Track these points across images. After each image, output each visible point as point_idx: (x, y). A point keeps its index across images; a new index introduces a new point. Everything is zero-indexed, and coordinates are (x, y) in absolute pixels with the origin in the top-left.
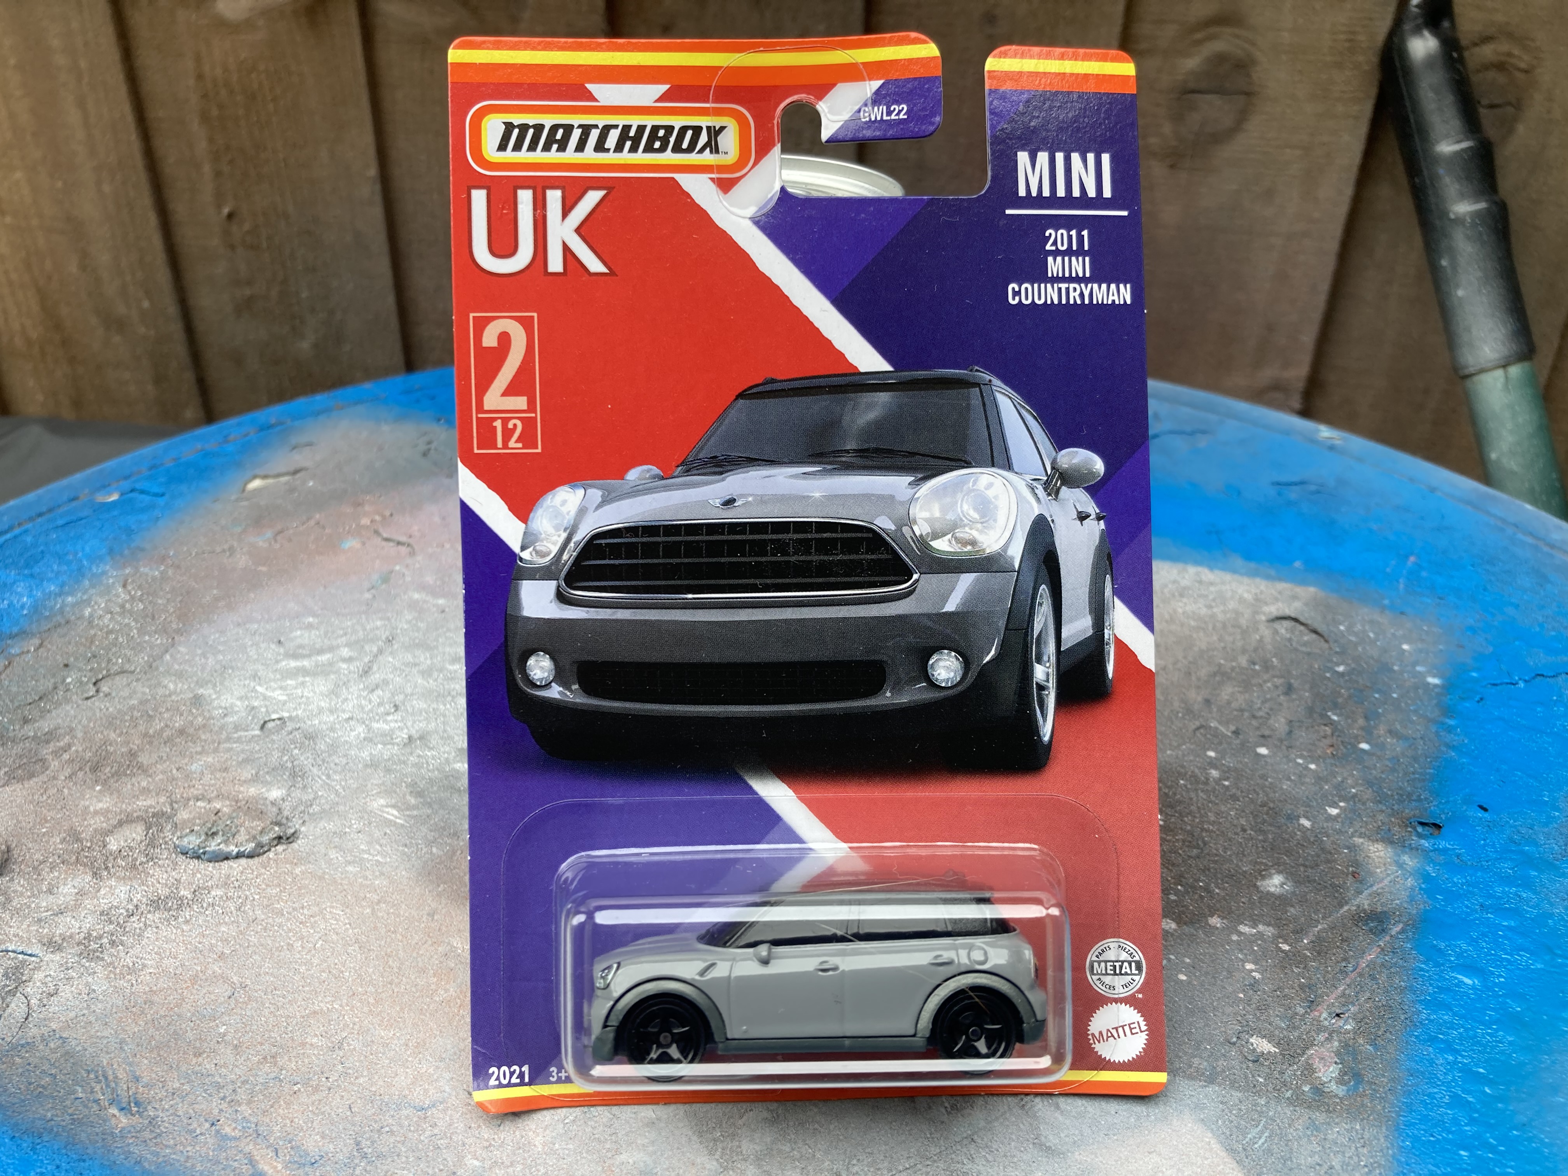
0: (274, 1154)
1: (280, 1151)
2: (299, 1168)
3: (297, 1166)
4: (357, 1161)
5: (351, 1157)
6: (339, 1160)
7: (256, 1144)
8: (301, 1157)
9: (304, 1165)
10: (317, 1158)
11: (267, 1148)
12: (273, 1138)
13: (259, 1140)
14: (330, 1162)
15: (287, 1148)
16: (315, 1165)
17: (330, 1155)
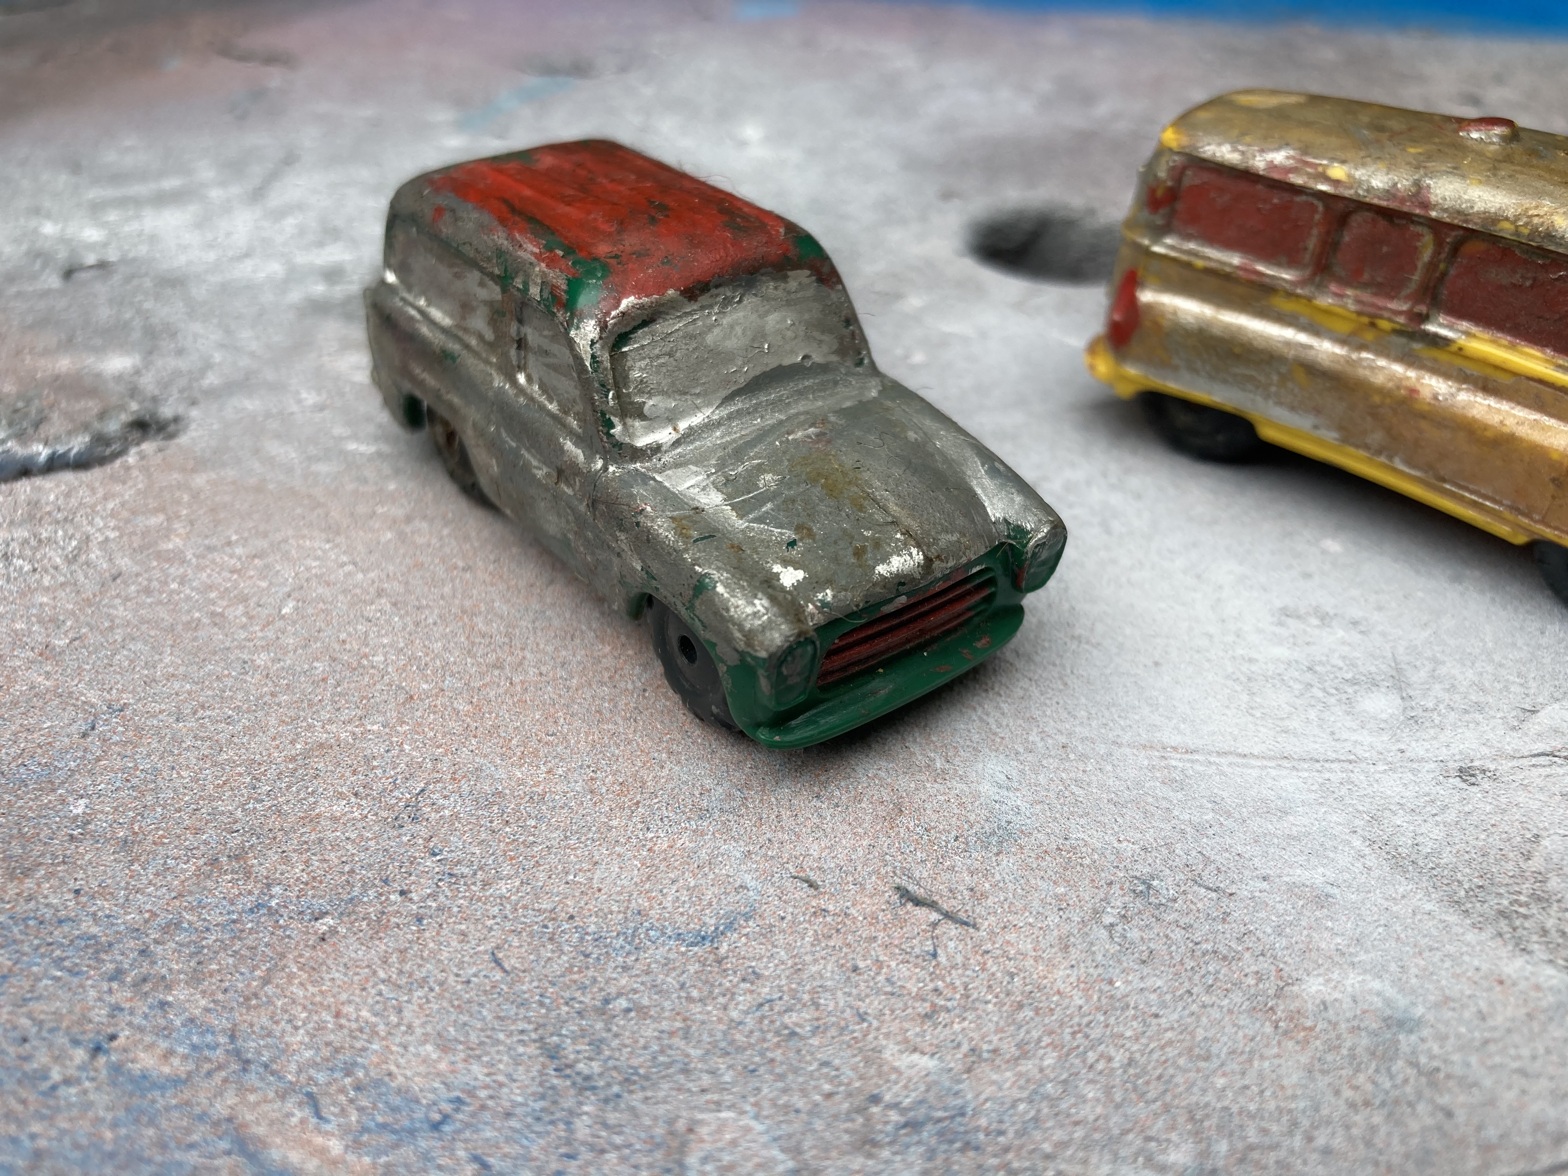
0: (307, 1112)
1: (324, 1101)
2: (396, 1146)
3: (388, 1138)
4: (568, 1102)
5: (549, 1094)
6: (515, 1104)
7: (242, 1090)
8: (395, 1110)
9: (412, 1132)
10: (447, 1108)
11: (282, 1096)
12: (293, 1067)
13: (252, 1078)
14: (487, 1116)
15: (342, 1090)
16: (446, 1128)
17: (483, 1094)
